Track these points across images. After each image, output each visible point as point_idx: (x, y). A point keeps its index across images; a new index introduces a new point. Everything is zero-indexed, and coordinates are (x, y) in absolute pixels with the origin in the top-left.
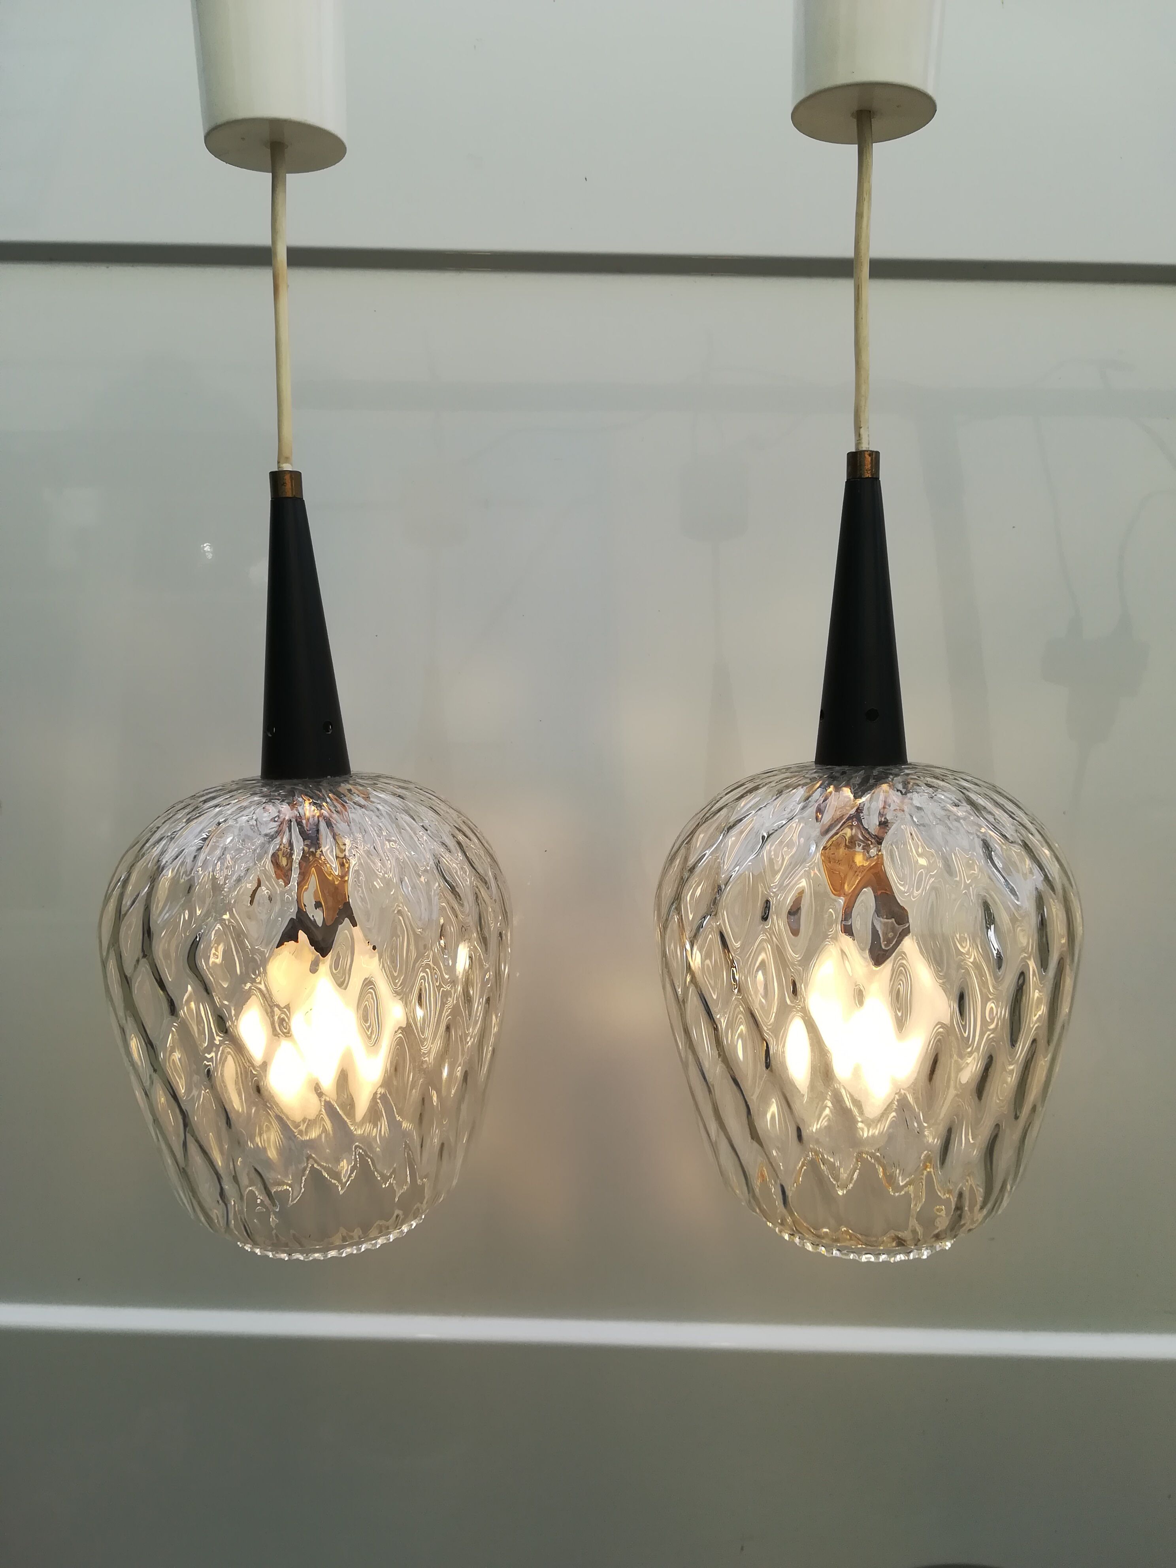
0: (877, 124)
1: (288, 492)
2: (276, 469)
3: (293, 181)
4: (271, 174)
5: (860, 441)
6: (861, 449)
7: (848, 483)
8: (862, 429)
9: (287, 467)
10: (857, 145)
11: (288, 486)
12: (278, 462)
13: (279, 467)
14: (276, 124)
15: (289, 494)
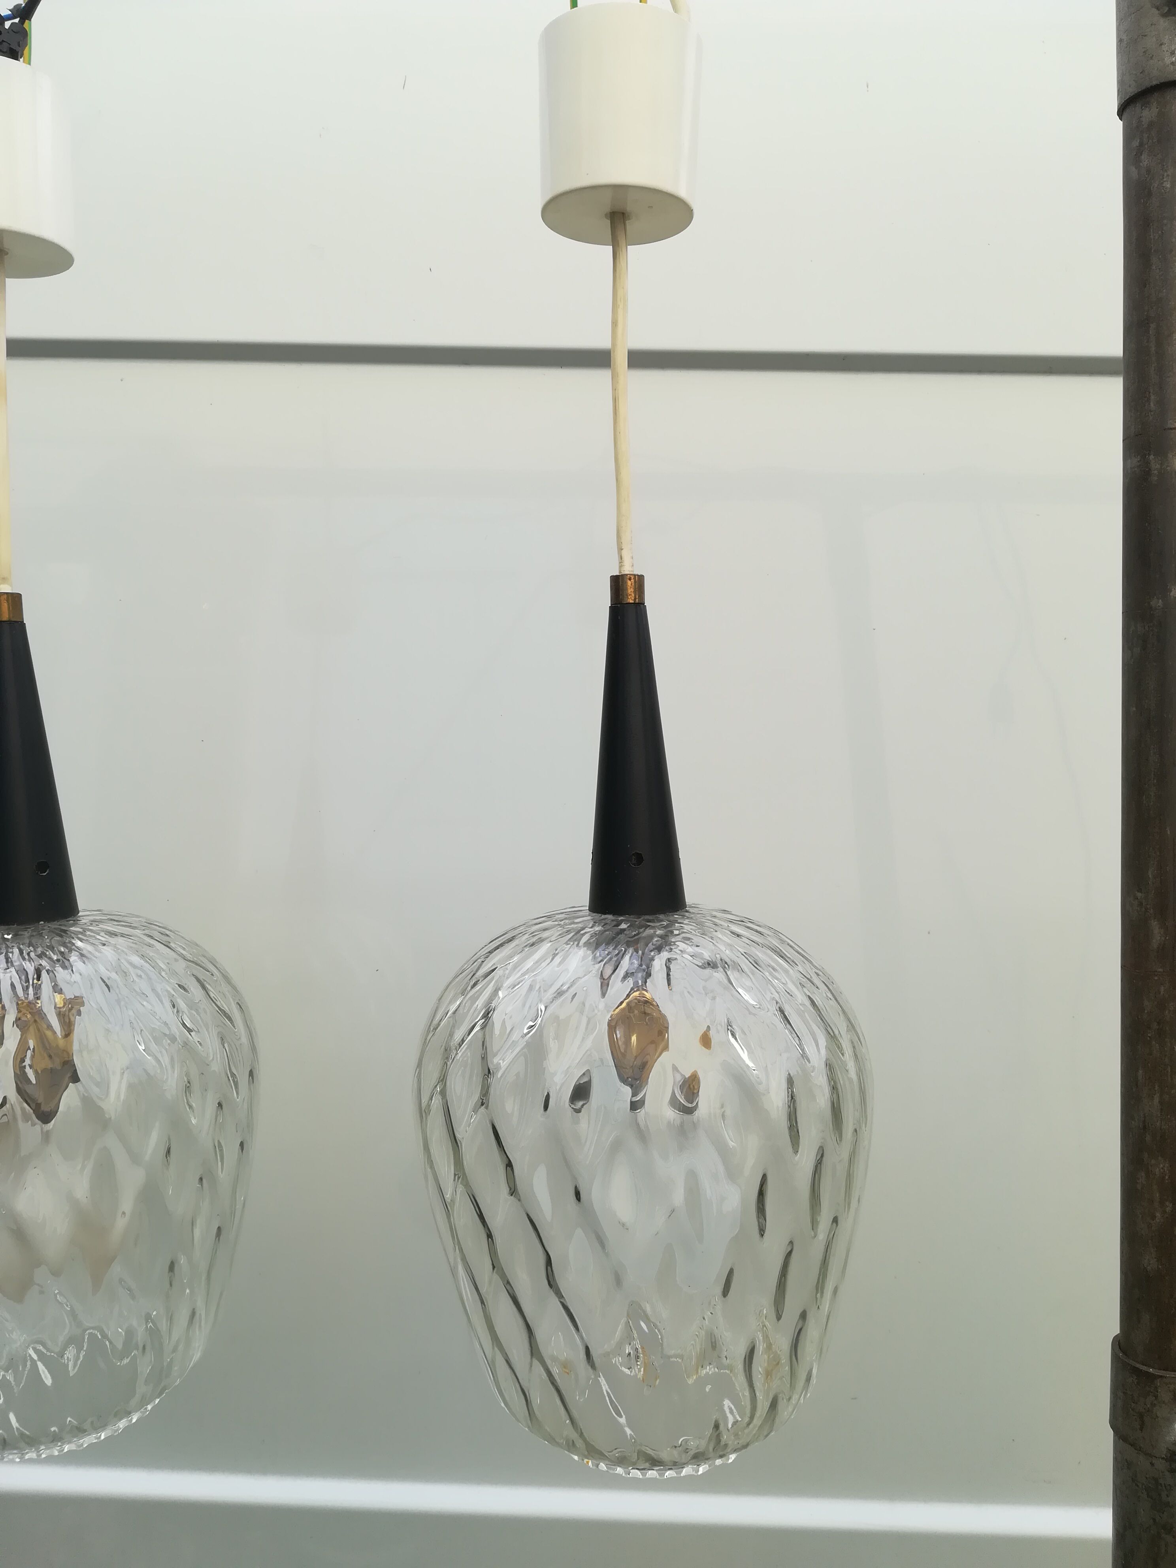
0: (632, 226)
5: (623, 564)
6: (623, 573)
7: (612, 609)
8: (623, 551)
10: (611, 247)
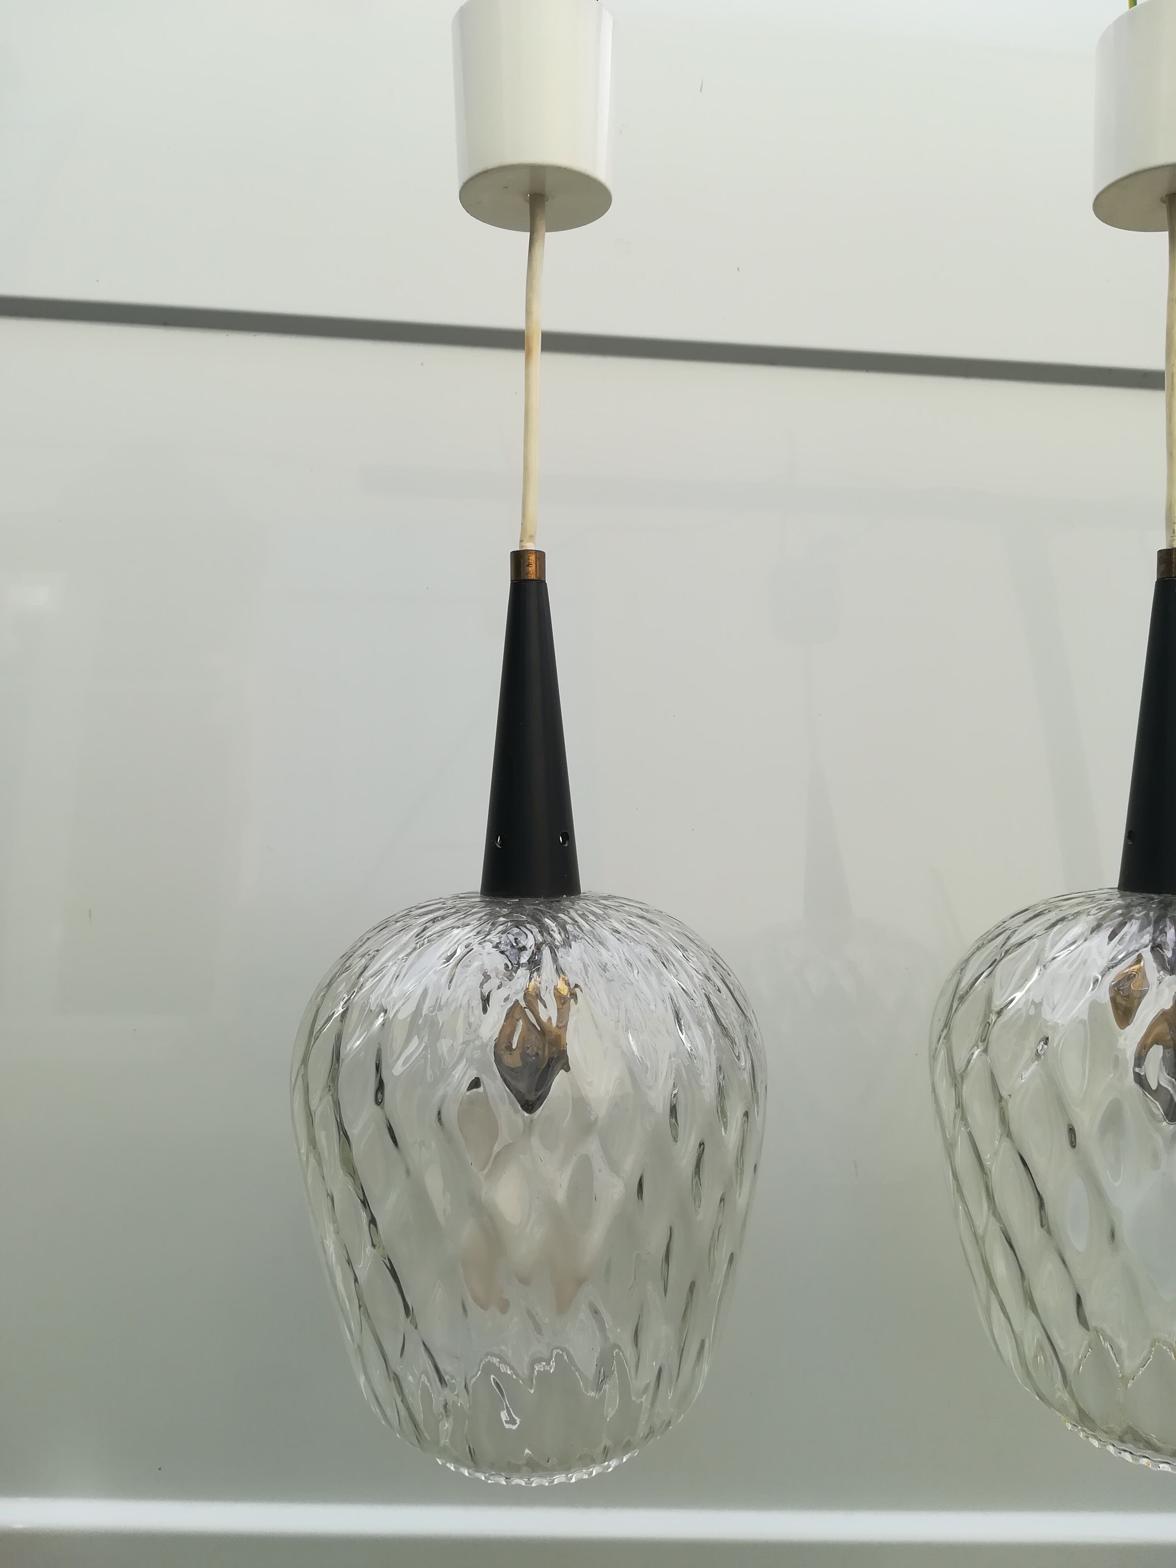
1: (532, 572)
2: (517, 548)
3: (552, 240)
4: (529, 233)
9: (530, 546)
10: (1168, 232)
11: (532, 569)
12: (521, 541)
13: (521, 546)
14: (537, 171)
15: (533, 576)
